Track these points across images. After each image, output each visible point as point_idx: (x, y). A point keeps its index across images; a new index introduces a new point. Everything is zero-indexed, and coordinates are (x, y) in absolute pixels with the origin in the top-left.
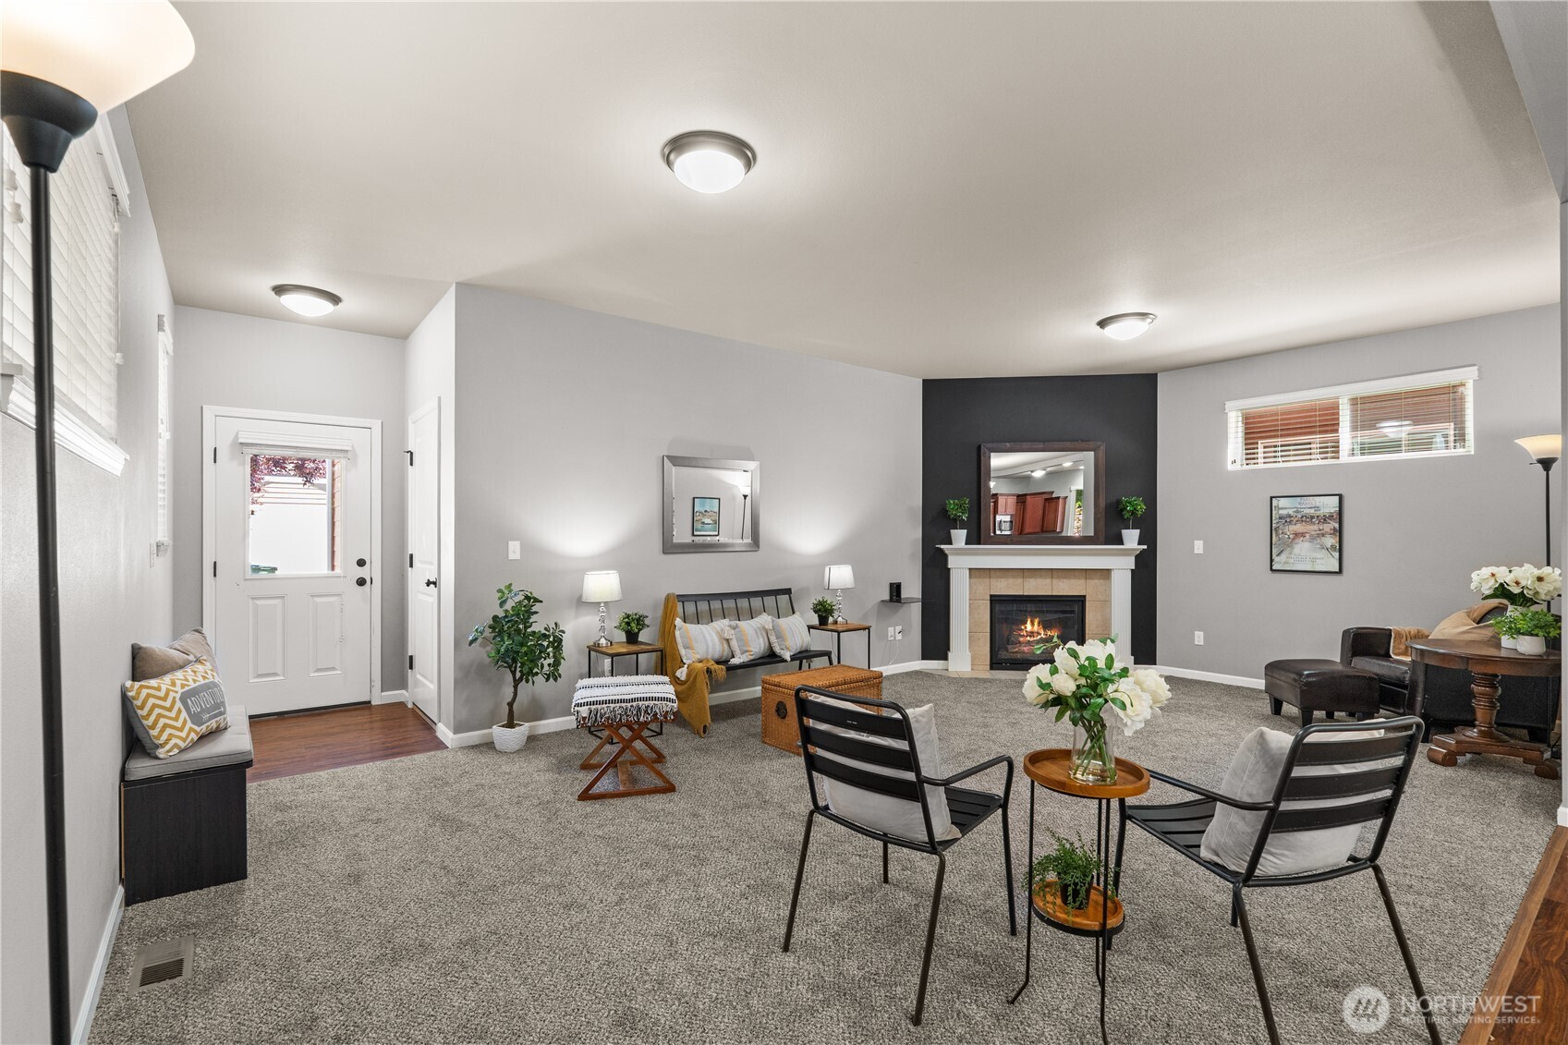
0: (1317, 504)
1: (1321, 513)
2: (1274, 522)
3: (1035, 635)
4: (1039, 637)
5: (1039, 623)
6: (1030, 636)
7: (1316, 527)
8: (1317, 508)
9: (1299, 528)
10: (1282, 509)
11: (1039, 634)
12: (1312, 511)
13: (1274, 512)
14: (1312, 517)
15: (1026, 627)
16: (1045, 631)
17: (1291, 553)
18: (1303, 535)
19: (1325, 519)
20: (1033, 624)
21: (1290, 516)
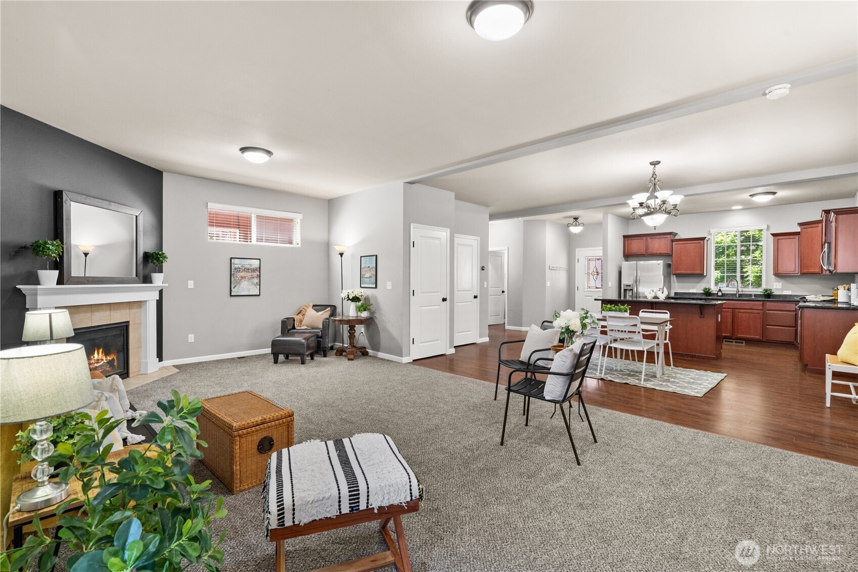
0: (251, 263)
1: (252, 267)
2: (232, 271)
3: (100, 361)
4: (102, 362)
5: (102, 352)
6: (97, 363)
7: (250, 274)
8: (251, 265)
9: (243, 274)
10: (236, 264)
11: (102, 360)
12: (249, 266)
13: (232, 266)
14: (249, 269)
15: (94, 357)
16: (106, 357)
17: (239, 287)
18: (244, 278)
19: (254, 270)
20: (98, 354)
21: (240, 268)
